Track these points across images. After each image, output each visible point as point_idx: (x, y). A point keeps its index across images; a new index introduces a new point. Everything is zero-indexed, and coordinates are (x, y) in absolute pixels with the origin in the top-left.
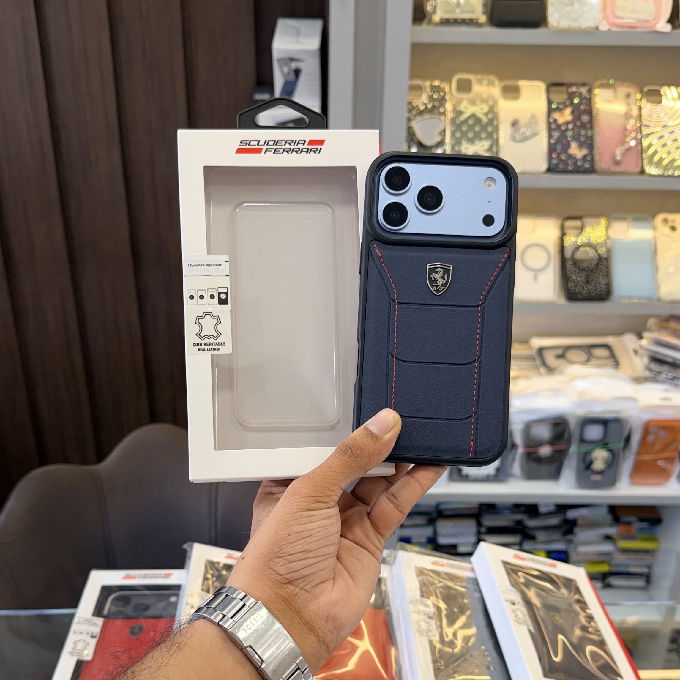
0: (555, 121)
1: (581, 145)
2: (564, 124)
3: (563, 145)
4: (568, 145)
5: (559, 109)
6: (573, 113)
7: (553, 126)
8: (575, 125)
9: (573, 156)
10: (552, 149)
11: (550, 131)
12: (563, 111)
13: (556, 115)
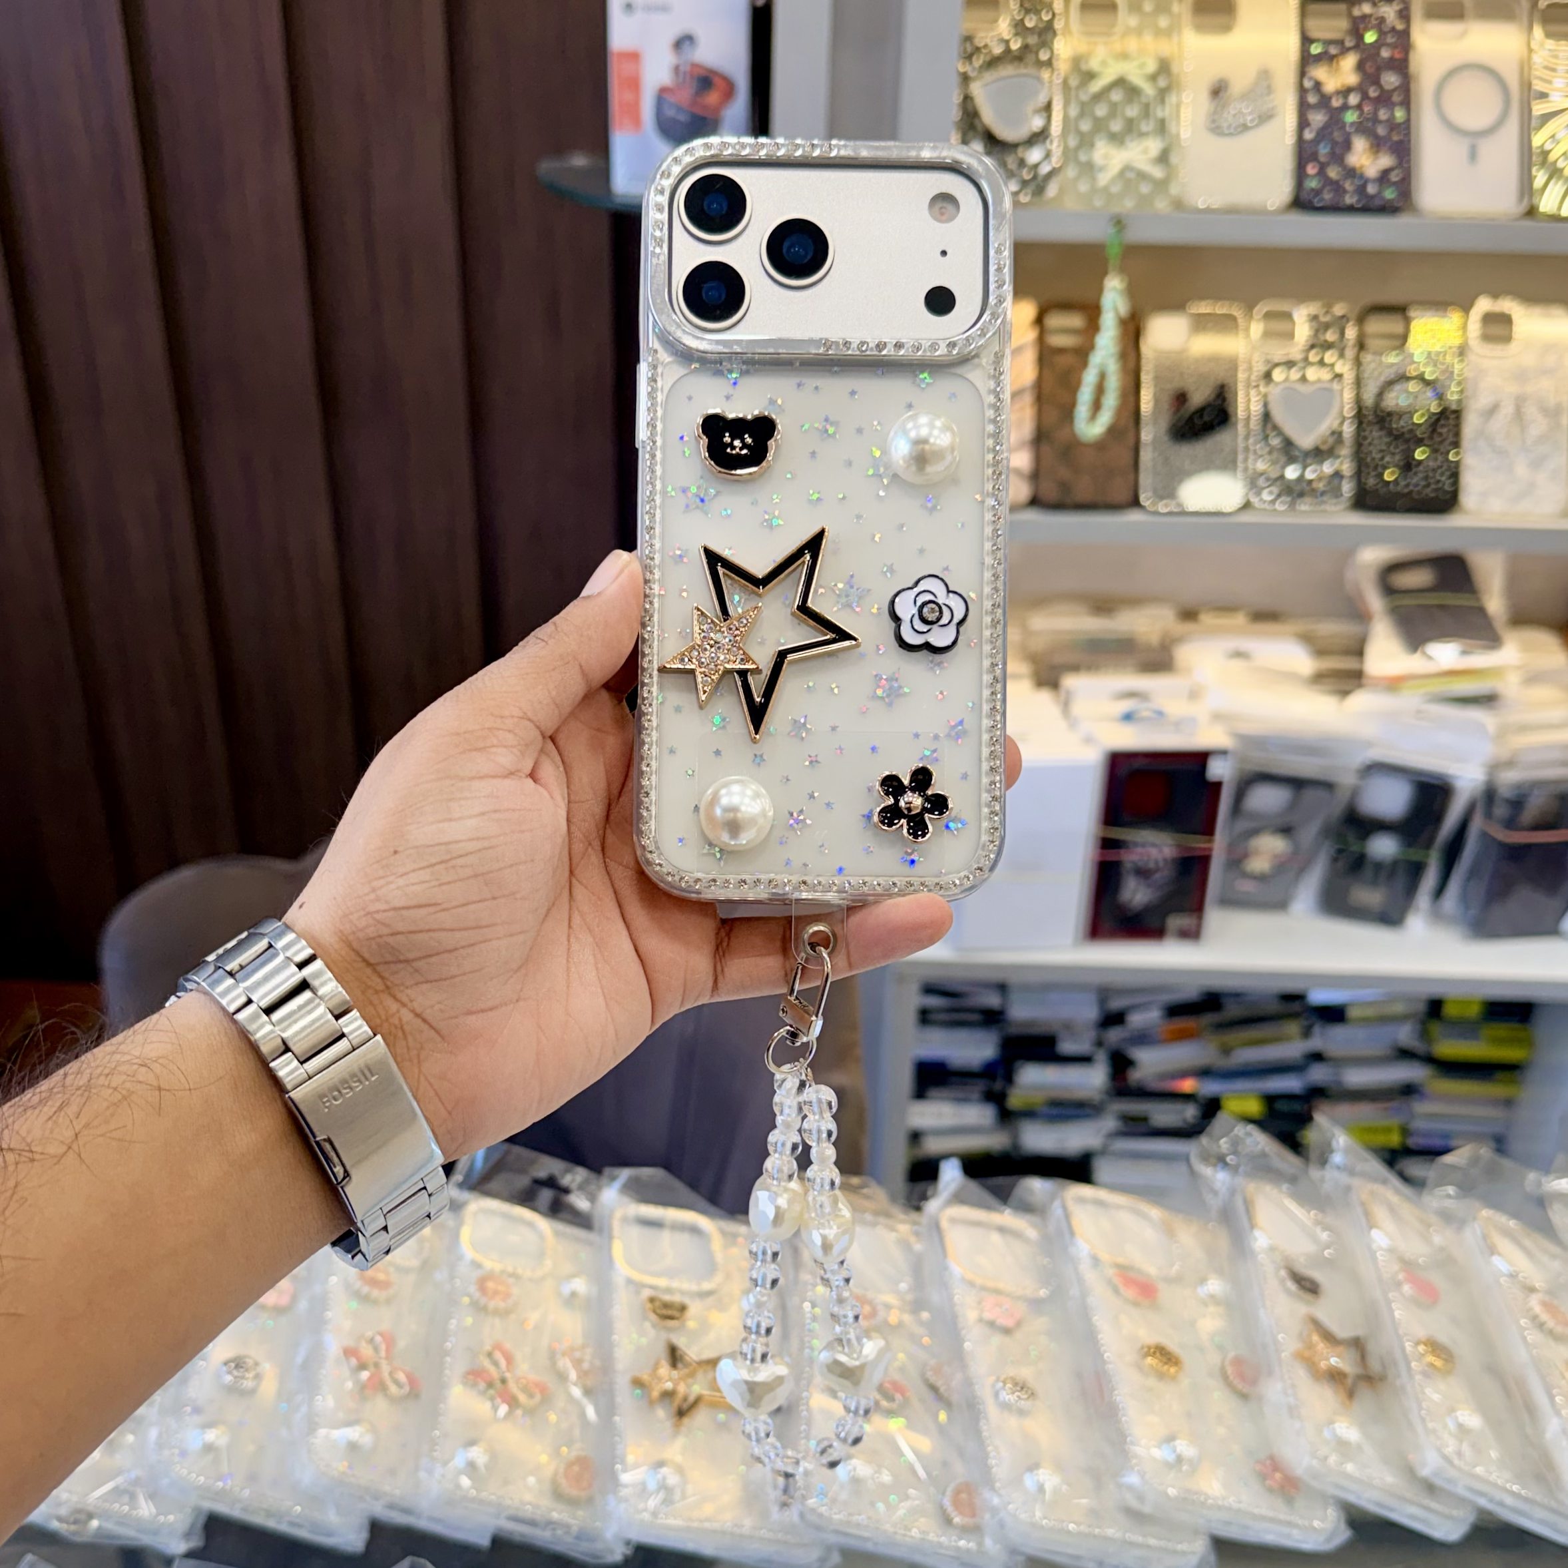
0: (1318, 85)
1: (1377, 145)
2: (1338, 93)
3: (1334, 144)
4: (1347, 146)
5: (1327, 58)
6: (1360, 67)
7: (1312, 99)
8: (1365, 96)
9: (1358, 172)
10: (1304, 154)
11: (1303, 108)
12: (1338, 62)
13: (1320, 73)
